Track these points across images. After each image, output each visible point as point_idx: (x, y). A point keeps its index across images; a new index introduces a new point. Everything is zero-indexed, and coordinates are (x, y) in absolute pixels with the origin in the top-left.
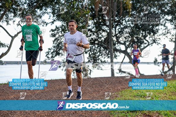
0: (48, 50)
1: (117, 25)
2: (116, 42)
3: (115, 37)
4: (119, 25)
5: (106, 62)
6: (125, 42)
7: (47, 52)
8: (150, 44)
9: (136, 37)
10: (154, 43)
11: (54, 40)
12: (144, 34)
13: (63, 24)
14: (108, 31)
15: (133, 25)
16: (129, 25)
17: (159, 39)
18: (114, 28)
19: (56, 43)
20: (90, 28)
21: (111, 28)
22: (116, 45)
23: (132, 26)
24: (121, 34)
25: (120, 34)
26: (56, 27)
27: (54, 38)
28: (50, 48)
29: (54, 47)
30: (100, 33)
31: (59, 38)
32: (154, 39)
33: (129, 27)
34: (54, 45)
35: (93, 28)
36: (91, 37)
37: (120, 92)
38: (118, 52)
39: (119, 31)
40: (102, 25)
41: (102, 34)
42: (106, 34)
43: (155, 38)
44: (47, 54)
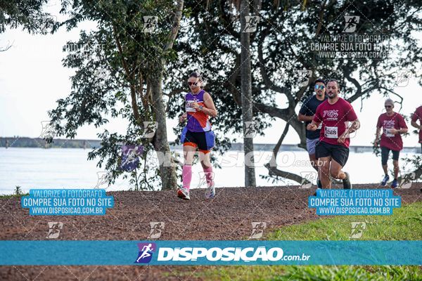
0: (57, 104)
1: (264, 34)
2: (260, 84)
3: (259, 69)
4: (271, 34)
5: (230, 145)
6: (288, 84)
7: (54, 111)
8: (363, 91)
9: (321, 72)
10: (376, 90)
11: (75, 74)
12: (346, 62)
13: (105, 29)
14: (239, 51)
15: (314, 35)
16: (300, 34)
17: (390, 76)
18: (256, 41)
19: (82, 85)
20: (184, 40)
21: (249, 41)
22: (260, 93)
23: (310, 36)
24: (278, 61)
25: (273, 60)
26: (83, 35)
27: (77, 69)
28: (65, 99)
29: (76, 96)
30: (214, 55)
31: (91, 70)
32: (375, 77)
33: (301, 39)
34: (76, 91)
35: (194, 41)
36: (188, 67)
37: (271, 234)
38: (266, 114)
39: (270, 50)
40: (220, 31)
41: (220, 61)
42: (233, 59)
43: (379, 73)
44: (55, 119)
